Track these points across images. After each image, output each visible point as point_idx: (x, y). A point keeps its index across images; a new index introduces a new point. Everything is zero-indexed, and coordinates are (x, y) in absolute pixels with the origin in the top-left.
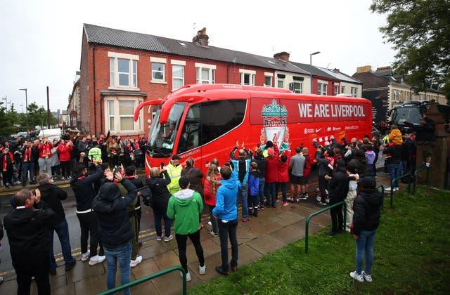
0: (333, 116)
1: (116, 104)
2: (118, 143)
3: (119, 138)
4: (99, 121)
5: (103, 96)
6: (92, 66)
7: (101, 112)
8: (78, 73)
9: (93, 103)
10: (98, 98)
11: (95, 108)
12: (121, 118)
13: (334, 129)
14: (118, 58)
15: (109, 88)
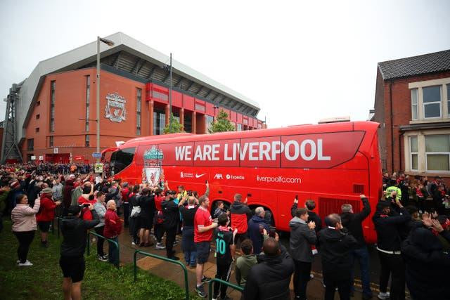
0: (226, 158)
1: (421, 139)
2: (425, 184)
3: (426, 179)
4: (397, 159)
5: (402, 132)
6: (389, 102)
7: (400, 149)
8: (371, 112)
9: (390, 139)
10: (396, 134)
11: (392, 145)
12: (428, 155)
13: (228, 177)
14: (423, 88)
15: (411, 122)
